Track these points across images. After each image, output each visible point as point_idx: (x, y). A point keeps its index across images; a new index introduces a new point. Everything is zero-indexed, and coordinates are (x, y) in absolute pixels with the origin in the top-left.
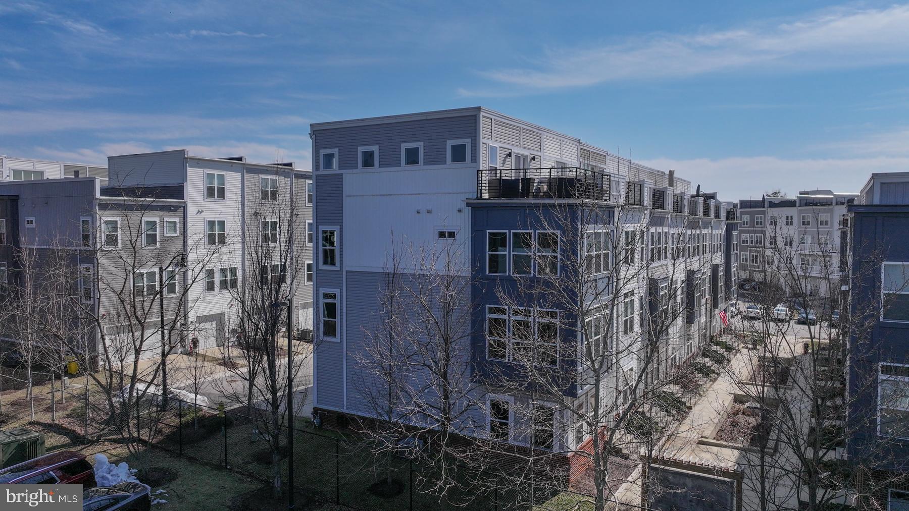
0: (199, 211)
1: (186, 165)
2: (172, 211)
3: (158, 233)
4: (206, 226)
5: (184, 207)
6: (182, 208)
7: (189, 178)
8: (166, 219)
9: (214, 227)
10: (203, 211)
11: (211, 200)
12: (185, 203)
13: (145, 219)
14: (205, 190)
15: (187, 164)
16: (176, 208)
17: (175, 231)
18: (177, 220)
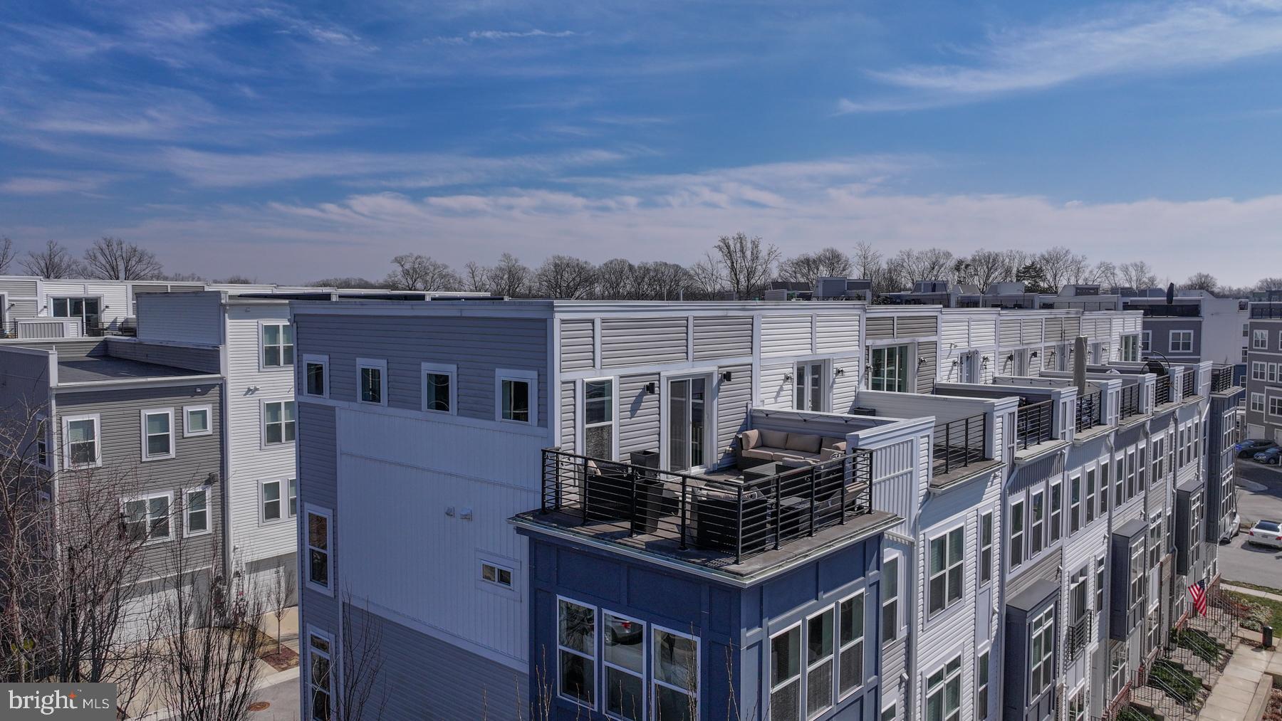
0: (249, 390)
1: (224, 316)
2: (199, 394)
3: (171, 433)
4: (262, 412)
5: (221, 386)
6: (217, 388)
7: (229, 336)
8: (188, 409)
9: (279, 412)
10: (256, 389)
11: (274, 368)
12: (222, 378)
13: (146, 412)
14: (261, 355)
15: (226, 315)
16: (206, 389)
17: (205, 426)
18: (208, 409)
